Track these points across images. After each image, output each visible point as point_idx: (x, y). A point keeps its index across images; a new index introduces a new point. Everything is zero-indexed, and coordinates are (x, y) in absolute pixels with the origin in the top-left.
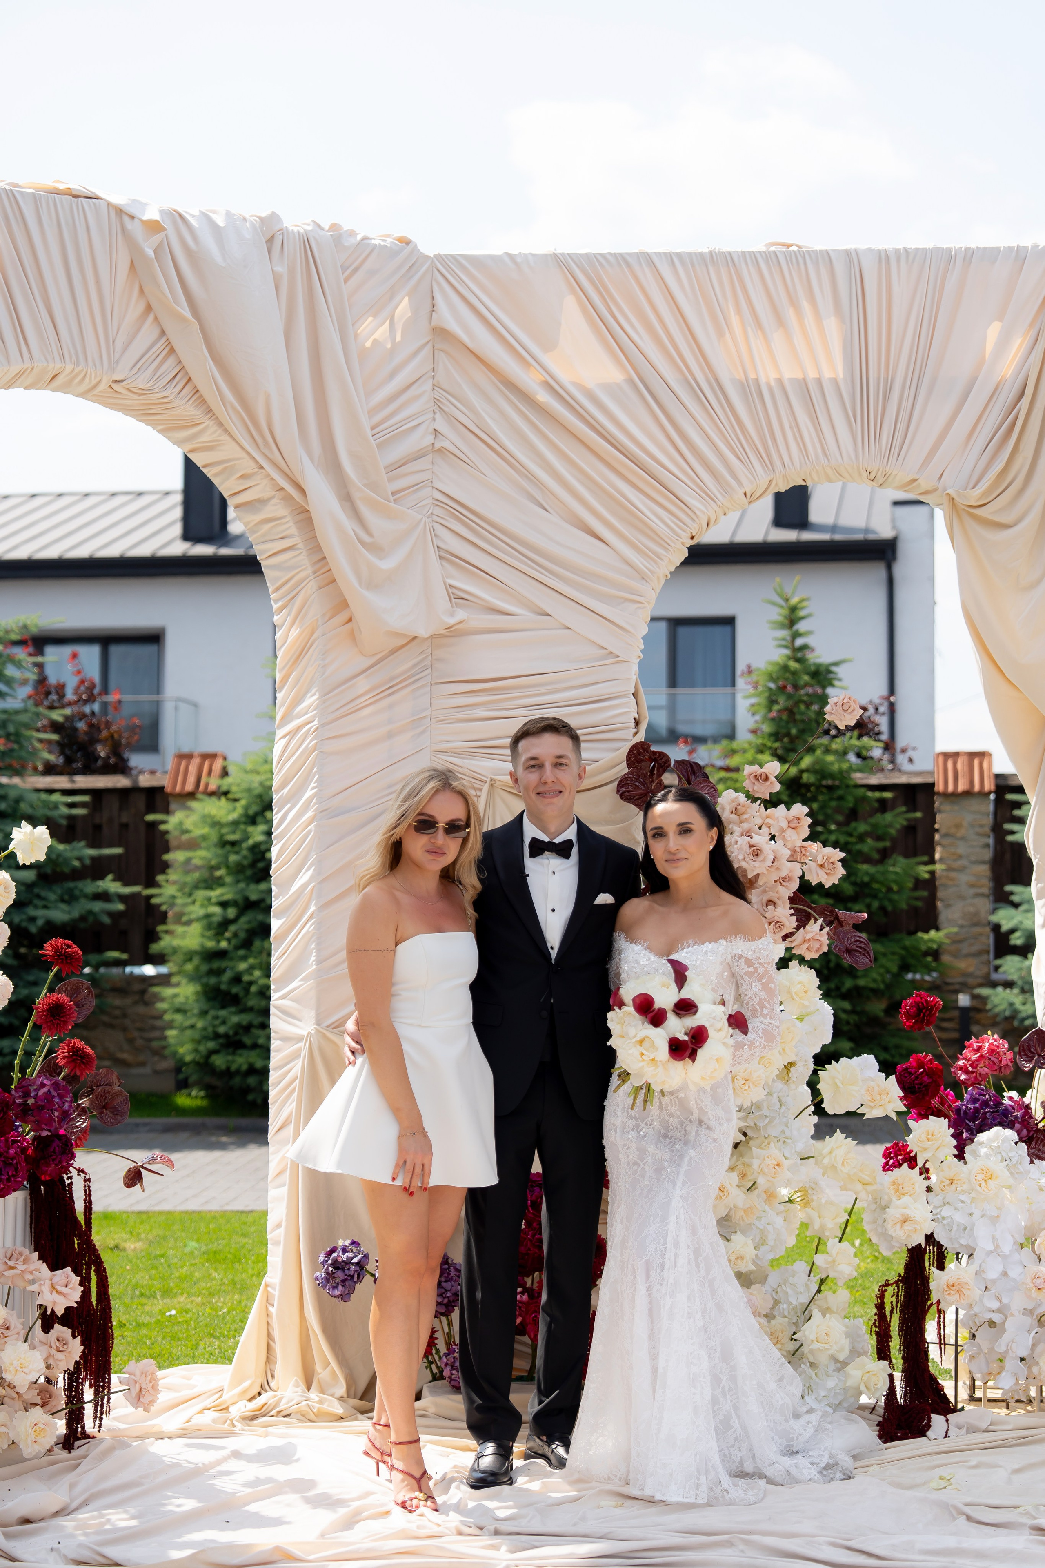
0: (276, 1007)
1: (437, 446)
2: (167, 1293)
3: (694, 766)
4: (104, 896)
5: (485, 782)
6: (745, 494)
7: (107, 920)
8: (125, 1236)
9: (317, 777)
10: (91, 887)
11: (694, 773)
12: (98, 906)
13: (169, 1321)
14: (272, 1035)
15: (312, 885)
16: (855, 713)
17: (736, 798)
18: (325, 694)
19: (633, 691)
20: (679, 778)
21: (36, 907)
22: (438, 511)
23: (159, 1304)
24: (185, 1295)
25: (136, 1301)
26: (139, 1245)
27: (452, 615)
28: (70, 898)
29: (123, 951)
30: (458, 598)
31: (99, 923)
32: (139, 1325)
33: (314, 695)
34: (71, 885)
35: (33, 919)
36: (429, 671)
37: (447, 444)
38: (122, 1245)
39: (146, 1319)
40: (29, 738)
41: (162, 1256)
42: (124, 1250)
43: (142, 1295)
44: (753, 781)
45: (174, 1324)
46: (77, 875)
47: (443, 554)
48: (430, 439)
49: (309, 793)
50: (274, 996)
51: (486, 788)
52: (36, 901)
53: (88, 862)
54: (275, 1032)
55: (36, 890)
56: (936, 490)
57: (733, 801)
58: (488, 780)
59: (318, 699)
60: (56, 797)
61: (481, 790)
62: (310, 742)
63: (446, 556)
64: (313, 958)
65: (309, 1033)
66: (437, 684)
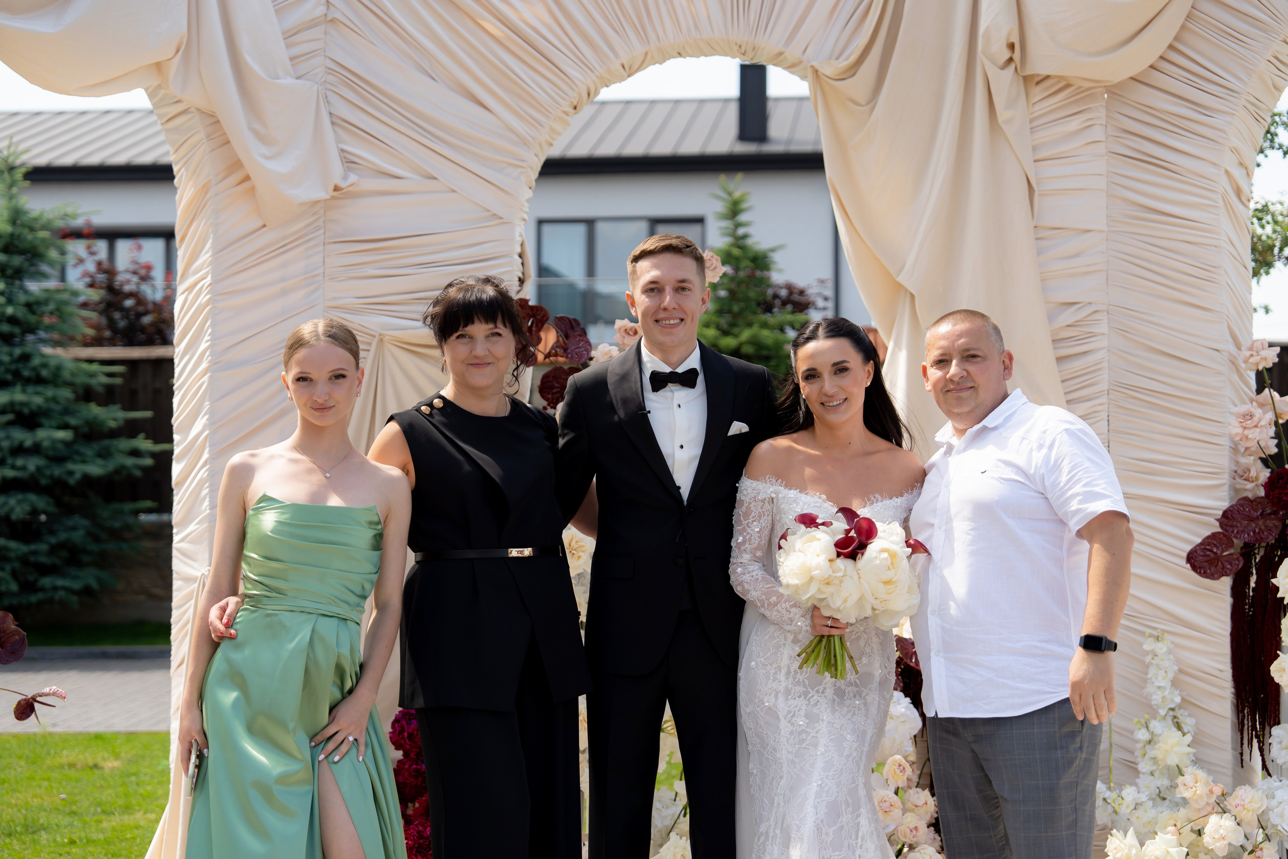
0: (178, 550)
1: (329, 18)
2: (127, 809)
3: (573, 322)
4: (136, 453)
5: (374, 336)
6: (623, 67)
7: (138, 473)
8: (106, 755)
9: (210, 331)
10: (125, 444)
11: (572, 328)
12: (130, 461)
13: (118, 838)
14: (175, 576)
15: (207, 432)
16: (718, 270)
17: (610, 351)
18: (218, 252)
19: (519, 250)
20: (557, 332)
21: (75, 462)
22: (330, 78)
23: (114, 821)
24: (142, 812)
25: (95, 818)
26: (116, 764)
27: (345, 178)
28: (104, 454)
29: (154, 500)
30: (349, 162)
31: (130, 477)
32: (89, 841)
33: (207, 252)
34: (106, 442)
35: (71, 473)
36: (322, 231)
37: (338, 16)
38: (101, 763)
39: (94, 836)
40: (71, 315)
41: (135, 774)
42: (102, 768)
43: (104, 812)
44: (624, 334)
45: (122, 841)
46: (114, 434)
47: (335, 120)
48: (322, 10)
49: (204, 346)
50: (176, 539)
51: (375, 342)
52: (76, 457)
53: (121, 423)
54: (177, 573)
55: (76, 447)
56: (801, 62)
57: (606, 354)
58: (377, 335)
59: (211, 256)
60: (95, 367)
61: (370, 344)
62: (204, 298)
63: (336, 121)
64: (206, 503)
65: (203, 574)
66: (329, 243)
